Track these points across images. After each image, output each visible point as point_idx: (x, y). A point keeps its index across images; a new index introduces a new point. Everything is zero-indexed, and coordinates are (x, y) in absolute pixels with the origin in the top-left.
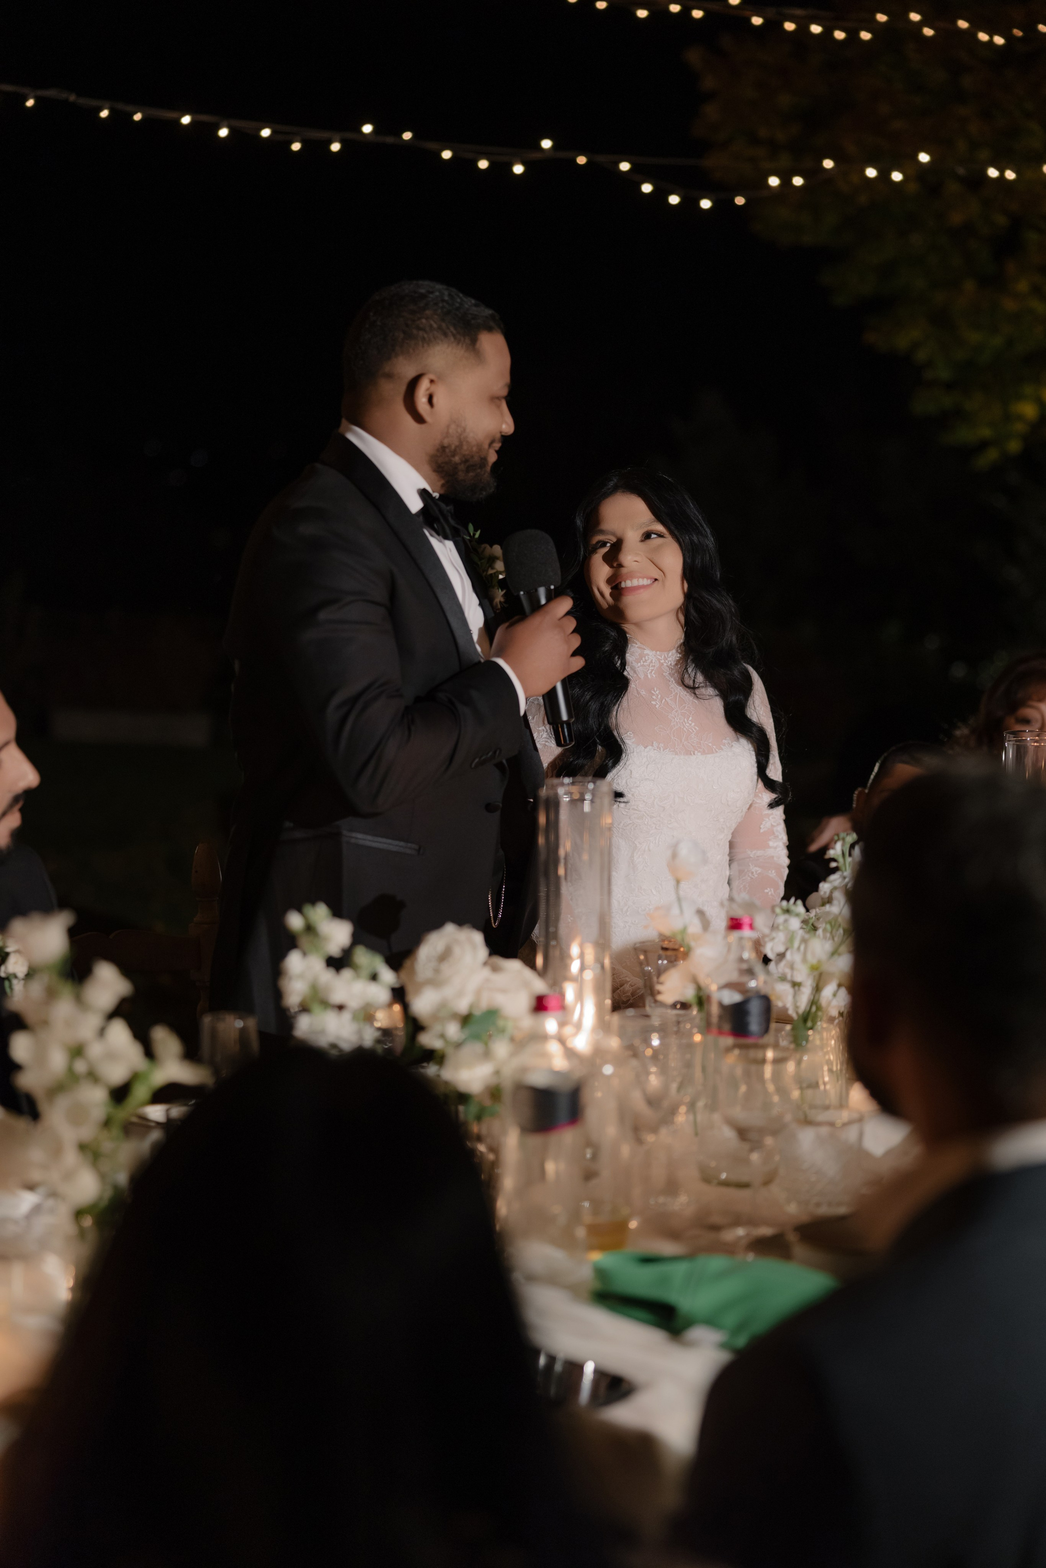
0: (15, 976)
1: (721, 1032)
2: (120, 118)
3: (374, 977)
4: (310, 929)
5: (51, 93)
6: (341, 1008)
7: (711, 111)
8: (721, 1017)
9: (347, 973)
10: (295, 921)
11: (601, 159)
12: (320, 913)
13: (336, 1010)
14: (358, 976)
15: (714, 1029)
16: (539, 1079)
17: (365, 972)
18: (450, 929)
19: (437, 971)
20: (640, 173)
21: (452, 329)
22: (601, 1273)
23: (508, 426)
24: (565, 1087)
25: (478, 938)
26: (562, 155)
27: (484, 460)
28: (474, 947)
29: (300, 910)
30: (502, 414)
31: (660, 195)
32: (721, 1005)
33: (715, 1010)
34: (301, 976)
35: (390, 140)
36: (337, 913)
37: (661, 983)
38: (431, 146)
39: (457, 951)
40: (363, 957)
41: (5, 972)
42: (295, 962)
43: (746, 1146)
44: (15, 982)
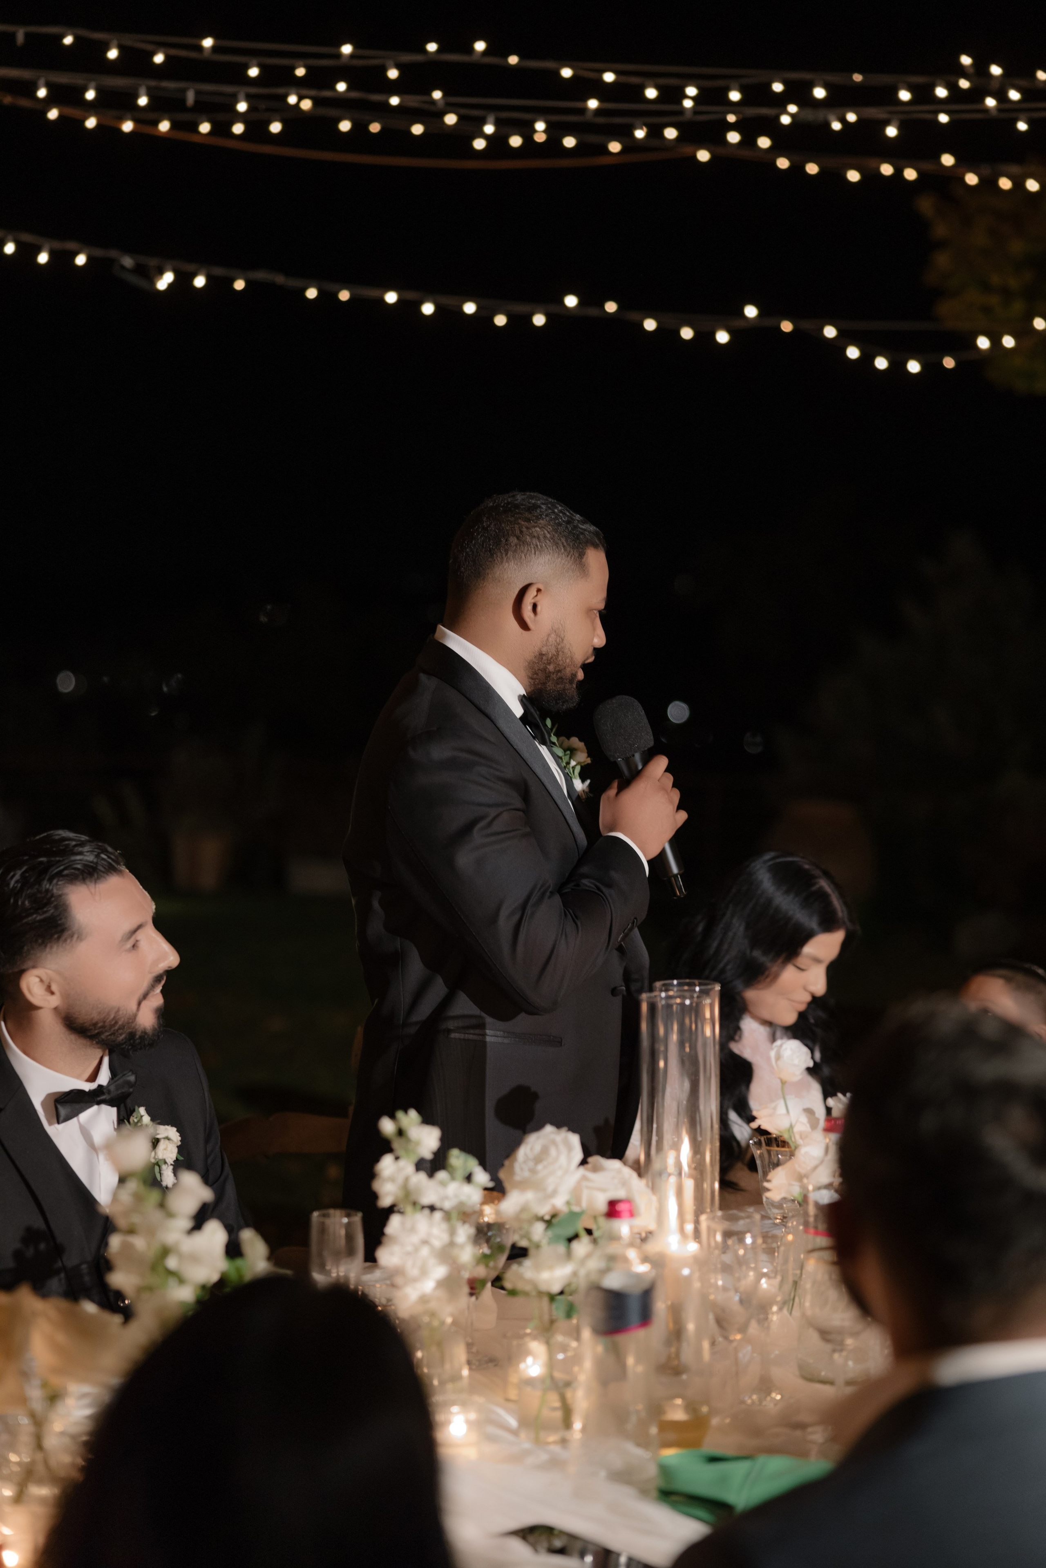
0: (165, 1163)
1: (817, 1233)
2: (327, 297)
3: (469, 1178)
4: (401, 1133)
5: (261, 275)
6: (432, 1208)
7: (942, 260)
8: (816, 1216)
9: (442, 1175)
10: (387, 1126)
11: (808, 325)
12: (410, 1119)
13: (427, 1212)
14: (453, 1178)
15: (812, 1230)
16: (613, 1281)
17: (460, 1174)
18: (549, 1129)
19: (533, 1171)
20: (845, 338)
21: (563, 540)
22: (665, 1470)
23: (599, 640)
24: (636, 1290)
25: (575, 1140)
26: (769, 322)
27: (574, 675)
28: (570, 1149)
29: (392, 1117)
30: (594, 629)
31: (867, 359)
32: (817, 1204)
33: (812, 1210)
34: (392, 1179)
35: (593, 312)
36: (427, 1119)
37: (768, 1181)
38: (633, 316)
39: (553, 1152)
40: (457, 1158)
41: (154, 1158)
42: (387, 1165)
43: (828, 1347)
44: (164, 1167)
